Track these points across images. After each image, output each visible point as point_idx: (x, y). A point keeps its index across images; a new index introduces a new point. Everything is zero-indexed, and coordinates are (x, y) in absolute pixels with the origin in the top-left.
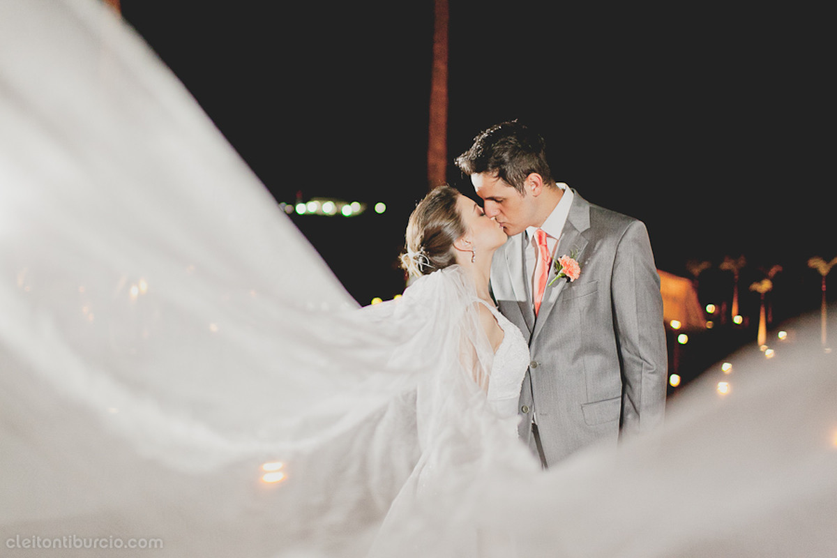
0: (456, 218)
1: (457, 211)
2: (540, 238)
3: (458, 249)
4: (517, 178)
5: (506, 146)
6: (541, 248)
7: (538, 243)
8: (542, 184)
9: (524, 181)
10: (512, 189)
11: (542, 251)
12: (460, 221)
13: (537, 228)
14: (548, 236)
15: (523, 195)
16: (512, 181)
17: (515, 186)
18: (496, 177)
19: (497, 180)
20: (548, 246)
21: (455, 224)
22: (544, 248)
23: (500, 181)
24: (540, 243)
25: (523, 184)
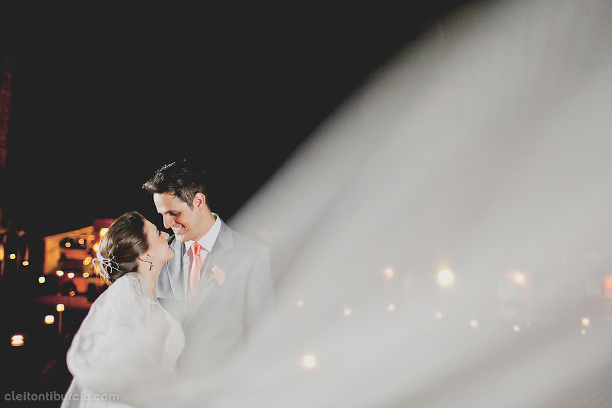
0: (143, 238)
1: (145, 232)
2: (196, 249)
3: (142, 260)
4: (188, 196)
5: (180, 174)
6: (196, 257)
7: (194, 253)
8: (205, 203)
9: (193, 198)
10: (185, 204)
11: (196, 259)
12: (146, 240)
13: (194, 242)
14: (202, 248)
15: (192, 209)
16: (185, 198)
17: (187, 202)
18: (174, 195)
19: (174, 198)
20: (201, 256)
21: (142, 242)
22: (198, 257)
23: (177, 198)
24: (196, 253)
25: (192, 201)
